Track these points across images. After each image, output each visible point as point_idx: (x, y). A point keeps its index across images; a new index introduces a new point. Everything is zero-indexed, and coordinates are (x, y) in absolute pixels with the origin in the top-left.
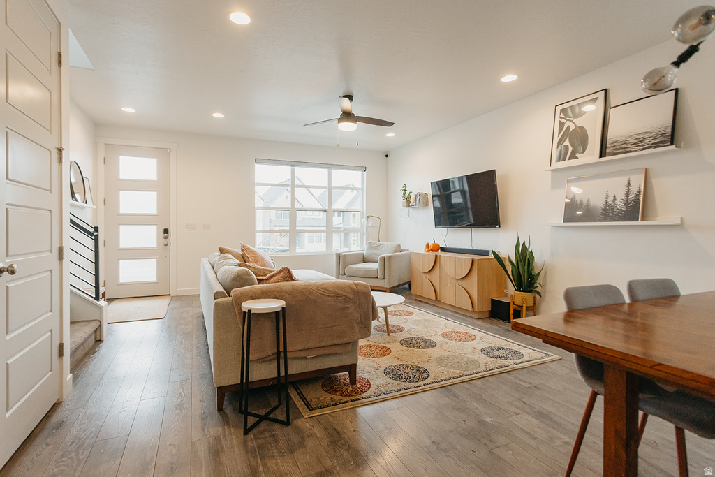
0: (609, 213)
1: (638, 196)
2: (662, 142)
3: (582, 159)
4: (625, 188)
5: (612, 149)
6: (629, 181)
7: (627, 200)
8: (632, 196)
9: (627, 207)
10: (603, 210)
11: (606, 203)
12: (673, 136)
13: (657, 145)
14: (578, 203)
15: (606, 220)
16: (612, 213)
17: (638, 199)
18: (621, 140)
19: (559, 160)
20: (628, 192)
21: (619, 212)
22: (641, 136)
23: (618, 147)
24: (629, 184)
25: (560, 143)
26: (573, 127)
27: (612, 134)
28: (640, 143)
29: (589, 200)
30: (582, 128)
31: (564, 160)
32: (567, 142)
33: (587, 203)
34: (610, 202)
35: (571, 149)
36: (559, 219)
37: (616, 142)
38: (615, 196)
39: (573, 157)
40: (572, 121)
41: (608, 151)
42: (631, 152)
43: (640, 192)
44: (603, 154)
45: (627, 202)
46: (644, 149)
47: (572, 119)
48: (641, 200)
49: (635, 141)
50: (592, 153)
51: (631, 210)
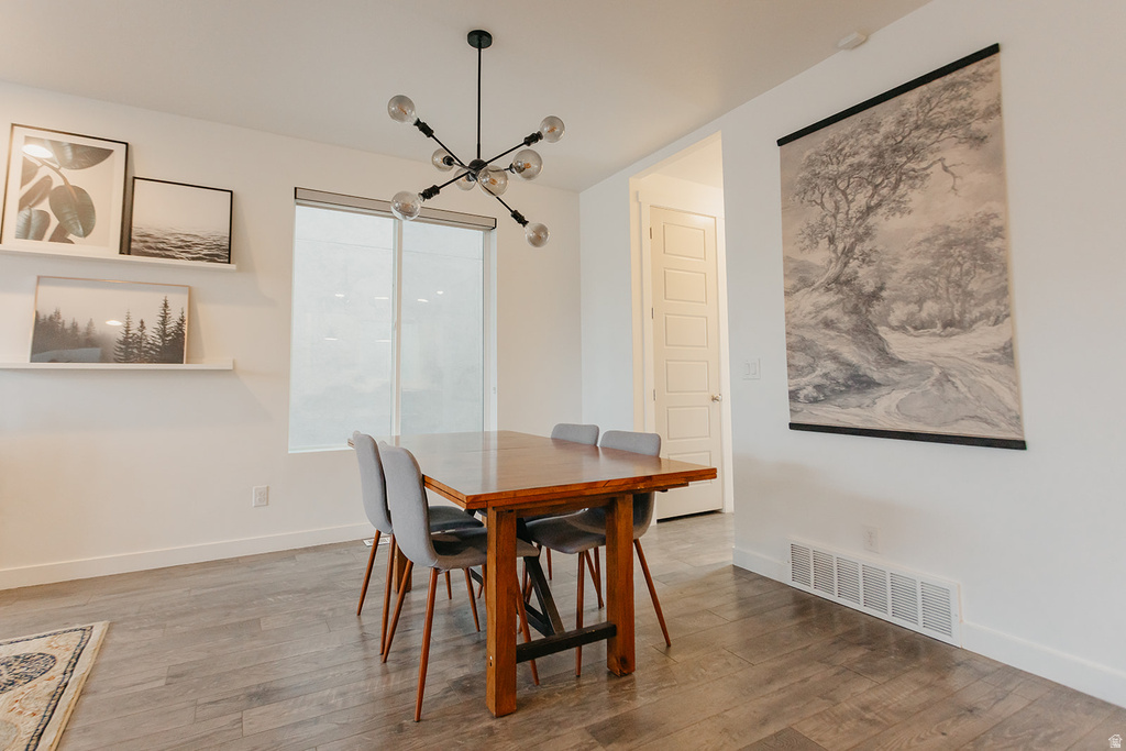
0: (131, 349)
1: (180, 325)
2: (218, 256)
3: (79, 247)
4: (160, 311)
5: (142, 244)
6: (166, 301)
7: (164, 331)
8: (172, 325)
9: (163, 341)
10: (120, 342)
11: (127, 331)
12: (224, 252)
13: (212, 258)
14: (68, 325)
15: (127, 360)
16: (139, 348)
17: (181, 330)
18: (156, 235)
19: (25, 233)
20: (164, 322)
21: (151, 349)
22: (189, 239)
23: (153, 245)
24: (166, 305)
25: (25, 202)
26: (57, 182)
27: (140, 222)
28: (185, 248)
29: (91, 324)
30: (80, 191)
31: (39, 236)
32: (45, 206)
33: (88, 329)
34: (134, 330)
35: (54, 222)
36: (21, 355)
37: (148, 236)
38: (142, 322)
39: (60, 236)
40: (57, 171)
41: (134, 245)
42: (174, 257)
43: (183, 321)
44: (126, 246)
45: (164, 334)
46: (193, 259)
47: (56, 166)
48: (186, 332)
49: (180, 243)
50: (103, 241)
51: (172, 347)
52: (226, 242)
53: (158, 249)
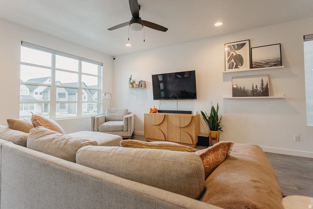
0: (255, 93)
1: (267, 86)
2: (277, 64)
3: (241, 69)
4: (261, 82)
5: (255, 65)
6: (262, 79)
7: (263, 87)
8: (264, 86)
9: (263, 90)
10: (252, 91)
11: (253, 88)
12: (279, 63)
13: (275, 65)
14: (239, 88)
15: (254, 96)
16: (256, 93)
17: (267, 87)
18: (259, 62)
19: (229, 68)
20: (262, 84)
21: (259, 93)
22: (268, 61)
23: (258, 65)
24: (262, 81)
25: (229, 61)
26: (235, 54)
27: (254, 59)
28: (267, 64)
29: (244, 87)
30: (240, 55)
31: (232, 68)
32: (233, 61)
33: (244, 88)
34: (255, 88)
35: (235, 64)
36: (230, 95)
37: (257, 62)
38: (256, 86)
39: (236, 67)
40: (234, 52)
41: (253, 66)
42: (264, 67)
43: (268, 84)
44: (251, 67)
45: (262, 88)
46: (270, 66)
47: (234, 51)
48: (269, 87)
49: (265, 63)
50: (246, 66)
51: (265, 92)
52: (280, 60)
53: (260, 65)
